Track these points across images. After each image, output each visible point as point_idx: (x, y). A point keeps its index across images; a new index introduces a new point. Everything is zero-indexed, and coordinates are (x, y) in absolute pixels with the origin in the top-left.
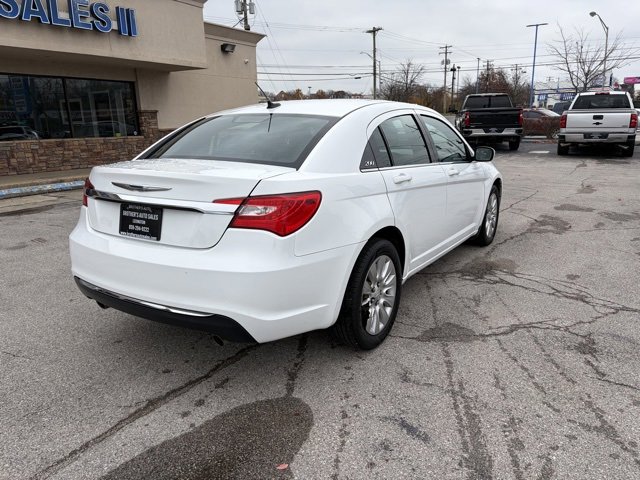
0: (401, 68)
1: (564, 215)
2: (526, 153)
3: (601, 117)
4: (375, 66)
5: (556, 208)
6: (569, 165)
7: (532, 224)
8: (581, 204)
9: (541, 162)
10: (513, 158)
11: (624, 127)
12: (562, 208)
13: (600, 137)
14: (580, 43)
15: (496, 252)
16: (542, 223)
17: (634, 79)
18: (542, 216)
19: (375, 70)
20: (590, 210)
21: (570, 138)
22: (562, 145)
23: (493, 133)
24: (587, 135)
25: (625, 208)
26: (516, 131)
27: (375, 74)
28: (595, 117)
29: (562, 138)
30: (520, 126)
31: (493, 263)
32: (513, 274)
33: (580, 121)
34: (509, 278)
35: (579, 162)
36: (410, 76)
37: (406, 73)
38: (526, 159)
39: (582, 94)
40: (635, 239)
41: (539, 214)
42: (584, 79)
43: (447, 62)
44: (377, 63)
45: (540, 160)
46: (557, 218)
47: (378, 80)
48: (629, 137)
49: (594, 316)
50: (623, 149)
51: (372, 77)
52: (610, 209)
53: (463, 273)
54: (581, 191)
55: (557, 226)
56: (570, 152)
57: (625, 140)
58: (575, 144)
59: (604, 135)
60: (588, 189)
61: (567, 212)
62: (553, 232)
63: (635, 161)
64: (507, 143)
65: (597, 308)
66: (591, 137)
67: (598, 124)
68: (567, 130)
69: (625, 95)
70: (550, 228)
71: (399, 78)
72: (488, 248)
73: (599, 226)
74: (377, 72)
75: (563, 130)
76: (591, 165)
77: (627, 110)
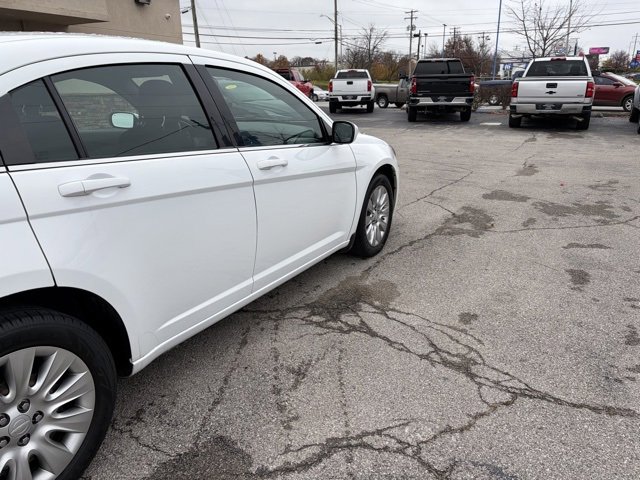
0: (363, 32)
1: (491, 206)
2: (478, 125)
3: (555, 86)
4: (336, 31)
5: (486, 197)
6: (518, 138)
7: (448, 220)
8: (515, 191)
9: (488, 136)
10: (461, 130)
11: (581, 96)
12: (494, 195)
13: (553, 108)
14: (538, 5)
15: (378, 269)
16: (460, 219)
17: (599, 49)
18: (463, 208)
19: (336, 35)
20: (524, 199)
21: (522, 108)
22: (513, 116)
23: (442, 102)
24: (540, 106)
25: (566, 196)
26: (467, 101)
27: (336, 39)
28: (549, 86)
29: (514, 108)
30: (471, 95)
31: (366, 288)
32: (383, 312)
33: (532, 89)
34: (375, 320)
35: (529, 135)
36: (372, 42)
37: (369, 39)
38: (475, 131)
39: (537, 60)
40: (571, 245)
41: (460, 205)
42: (542, 44)
43: (413, 28)
44: (339, 27)
45: (490, 132)
46: (480, 212)
47: (339, 44)
48: (585, 108)
49: (475, 411)
50: (579, 122)
51: (334, 43)
52: (549, 198)
53: (313, 308)
54: (521, 173)
55: (476, 223)
56: (522, 124)
57: (580, 111)
58: (527, 115)
59: (558, 106)
60: (530, 170)
61: (496, 202)
62: (468, 232)
63: (589, 134)
64: (458, 113)
65: (484, 390)
66: (544, 108)
67: (551, 93)
68: (519, 99)
69: (583, 61)
70: (467, 226)
71: (361, 44)
72: (371, 262)
73: (529, 223)
74: (339, 37)
75: (514, 100)
76: (542, 139)
77: (585, 77)
